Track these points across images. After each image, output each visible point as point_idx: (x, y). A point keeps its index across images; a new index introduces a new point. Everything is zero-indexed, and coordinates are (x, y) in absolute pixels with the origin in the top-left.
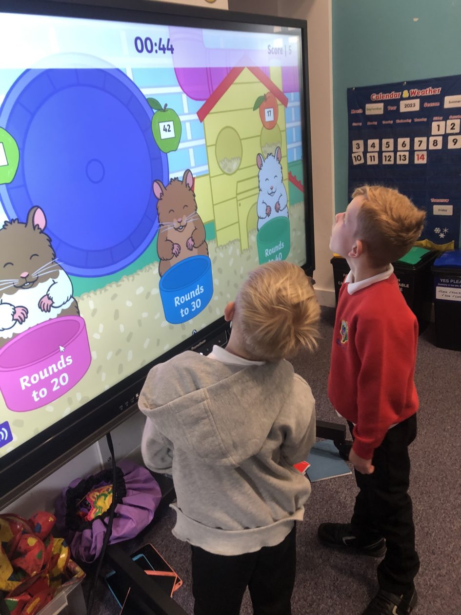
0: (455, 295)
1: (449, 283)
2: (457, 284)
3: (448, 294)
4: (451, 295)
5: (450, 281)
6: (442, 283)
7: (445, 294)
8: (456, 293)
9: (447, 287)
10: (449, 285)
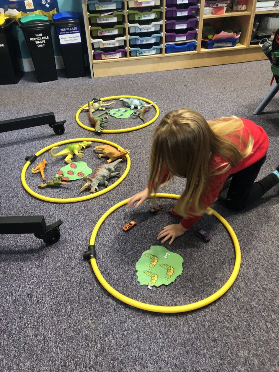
0: (71, 39)
1: (66, 31)
2: (70, 31)
3: (67, 39)
4: (69, 39)
5: (66, 29)
6: (62, 32)
7: (65, 39)
8: (72, 37)
9: (66, 34)
10: (67, 32)
